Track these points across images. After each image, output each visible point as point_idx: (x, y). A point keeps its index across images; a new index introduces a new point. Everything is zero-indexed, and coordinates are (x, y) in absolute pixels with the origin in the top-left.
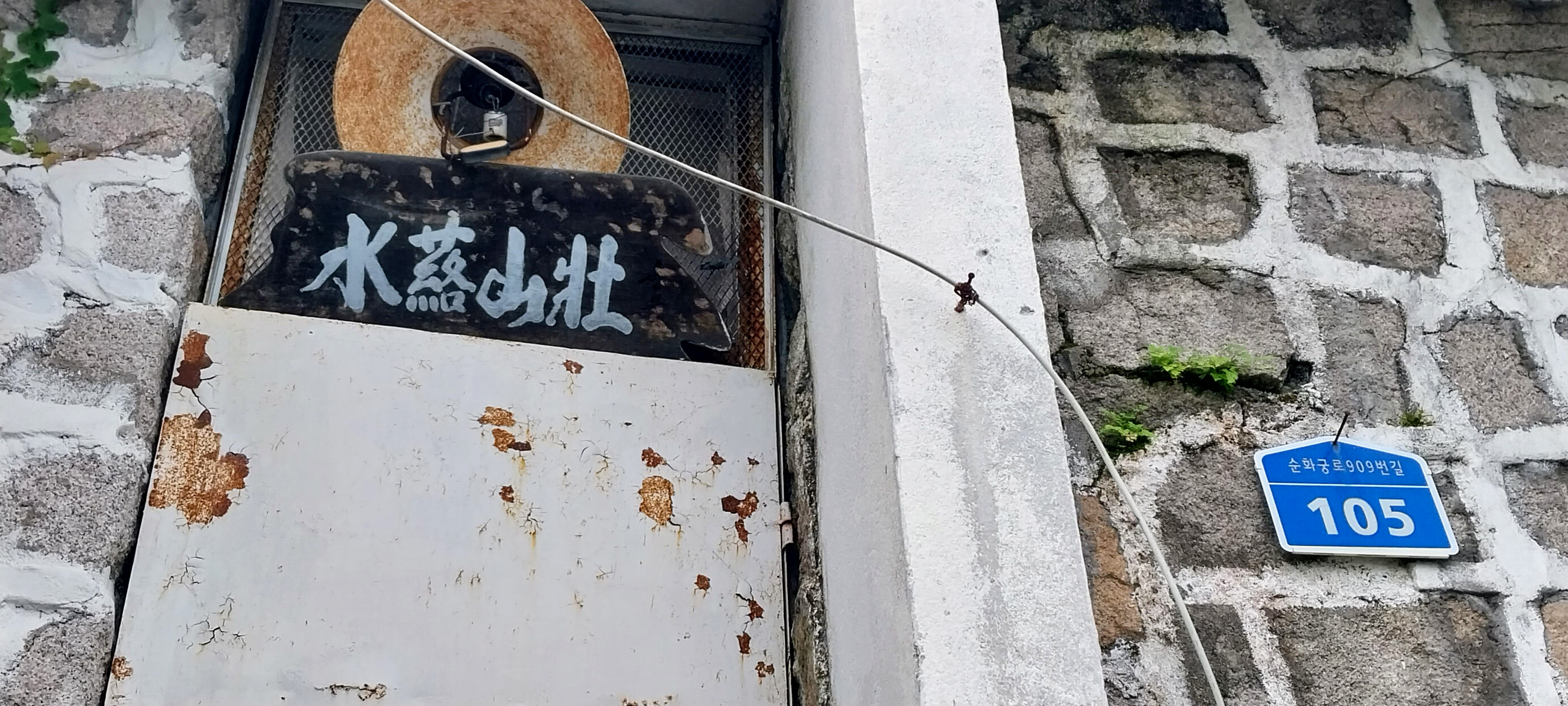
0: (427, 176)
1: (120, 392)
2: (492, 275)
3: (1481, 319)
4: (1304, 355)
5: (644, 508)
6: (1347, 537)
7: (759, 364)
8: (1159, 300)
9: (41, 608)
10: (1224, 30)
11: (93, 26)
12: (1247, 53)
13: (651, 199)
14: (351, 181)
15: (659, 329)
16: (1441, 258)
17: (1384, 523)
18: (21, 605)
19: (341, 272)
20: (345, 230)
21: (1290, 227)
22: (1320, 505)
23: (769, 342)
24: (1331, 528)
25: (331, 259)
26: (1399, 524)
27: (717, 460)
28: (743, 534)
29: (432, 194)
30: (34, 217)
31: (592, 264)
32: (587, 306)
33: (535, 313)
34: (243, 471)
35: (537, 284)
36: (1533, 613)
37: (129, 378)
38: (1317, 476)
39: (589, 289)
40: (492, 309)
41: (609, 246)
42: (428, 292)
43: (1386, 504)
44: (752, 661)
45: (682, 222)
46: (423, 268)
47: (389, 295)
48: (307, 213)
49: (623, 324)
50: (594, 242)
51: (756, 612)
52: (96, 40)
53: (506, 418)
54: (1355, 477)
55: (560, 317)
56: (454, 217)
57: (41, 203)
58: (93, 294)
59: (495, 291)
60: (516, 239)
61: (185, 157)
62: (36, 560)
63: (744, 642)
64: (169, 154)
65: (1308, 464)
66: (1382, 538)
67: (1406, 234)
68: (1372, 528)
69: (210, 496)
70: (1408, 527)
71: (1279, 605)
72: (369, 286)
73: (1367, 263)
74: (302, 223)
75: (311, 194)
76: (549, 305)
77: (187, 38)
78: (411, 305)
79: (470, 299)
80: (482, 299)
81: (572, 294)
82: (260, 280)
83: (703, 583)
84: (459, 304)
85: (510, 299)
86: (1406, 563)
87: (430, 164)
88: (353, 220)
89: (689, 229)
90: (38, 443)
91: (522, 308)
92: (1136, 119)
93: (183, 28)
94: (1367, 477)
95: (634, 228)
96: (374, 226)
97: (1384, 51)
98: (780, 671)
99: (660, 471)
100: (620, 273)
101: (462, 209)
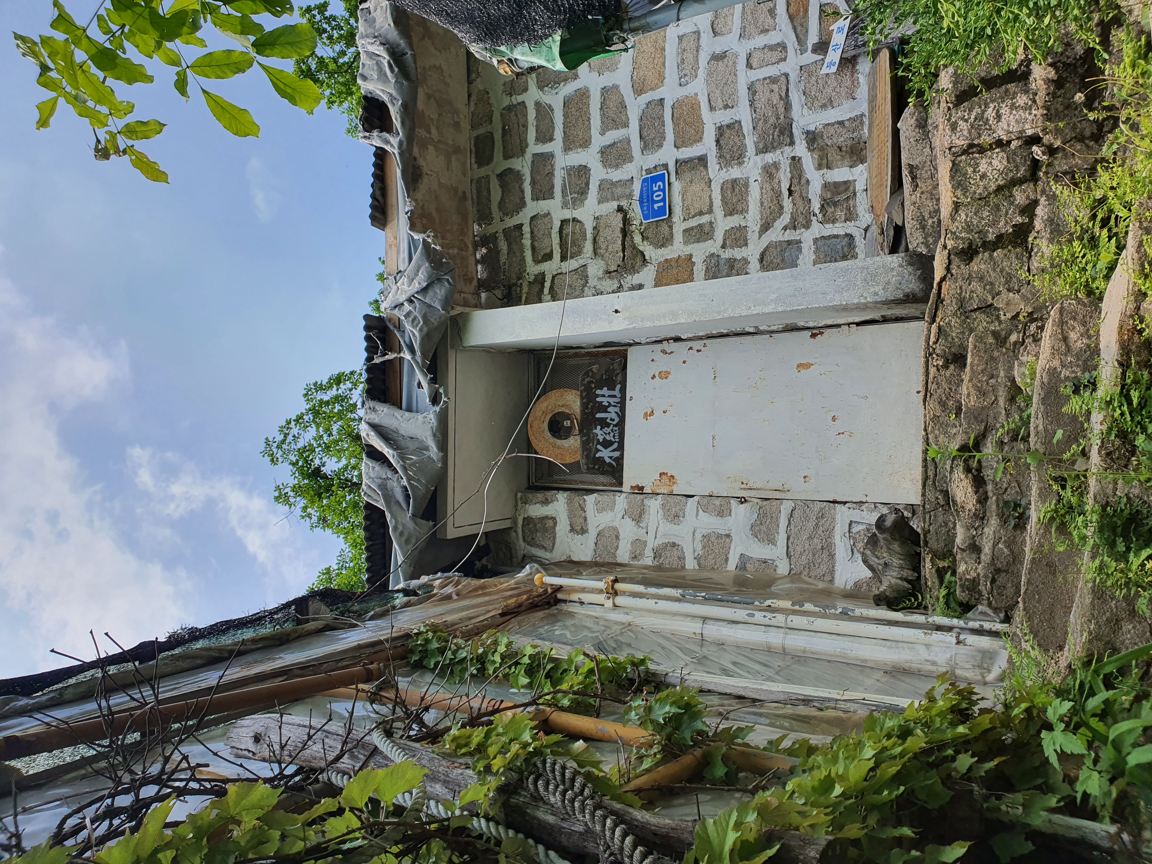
0: (584, 439)
1: (646, 502)
2: (608, 420)
3: (602, 157)
4: (616, 207)
5: (666, 378)
6: (663, 200)
7: (627, 350)
8: (603, 246)
9: (698, 511)
10: (522, 225)
11: (552, 524)
12: (529, 219)
13: (585, 382)
14: (587, 457)
15: (619, 378)
16: (585, 166)
17: (659, 190)
18: (697, 515)
19: (610, 458)
20: (600, 457)
21: (580, 209)
22: (656, 206)
23: (620, 348)
24: (662, 204)
25: (608, 460)
26: (659, 186)
27: (653, 360)
28: (672, 352)
29: (589, 437)
30: (604, 529)
31: (603, 396)
32: (615, 396)
33: (617, 409)
34: (664, 473)
35: (609, 409)
36: (680, 150)
37: (643, 500)
38: (648, 206)
39: (609, 396)
40: (617, 420)
41: (598, 392)
42: (614, 436)
43: (655, 189)
44: (703, 349)
45: (591, 373)
46: (608, 438)
47: (616, 445)
48: (596, 467)
49: (618, 387)
50: (598, 396)
51: (691, 348)
52: (555, 524)
53: (646, 414)
54: (648, 196)
55: (618, 403)
56: (594, 431)
57: (600, 528)
58: (623, 512)
59: (612, 420)
60: (599, 415)
61: (585, 497)
62: (687, 514)
63: (698, 351)
64: (585, 501)
65: (645, 208)
66: (663, 191)
67: (580, 177)
68: (661, 193)
69: (670, 480)
70: (660, 183)
71: (682, 218)
72: (613, 451)
73: (589, 189)
74: (599, 468)
75: (592, 466)
76: (615, 406)
77: (552, 501)
78: (617, 440)
79: (615, 426)
80: (615, 423)
81: (612, 400)
82: (614, 477)
83: (684, 362)
84: (617, 428)
85: (614, 416)
86: (669, 184)
87: (581, 438)
88: (597, 455)
89: (592, 372)
90: (660, 518)
91: (616, 412)
92: (552, 251)
93: (550, 503)
94: (648, 193)
95: (593, 386)
96: (598, 451)
97: (524, 178)
98: (705, 341)
99: (656, 375)
100: (605, 388)
101: (592, 430)
